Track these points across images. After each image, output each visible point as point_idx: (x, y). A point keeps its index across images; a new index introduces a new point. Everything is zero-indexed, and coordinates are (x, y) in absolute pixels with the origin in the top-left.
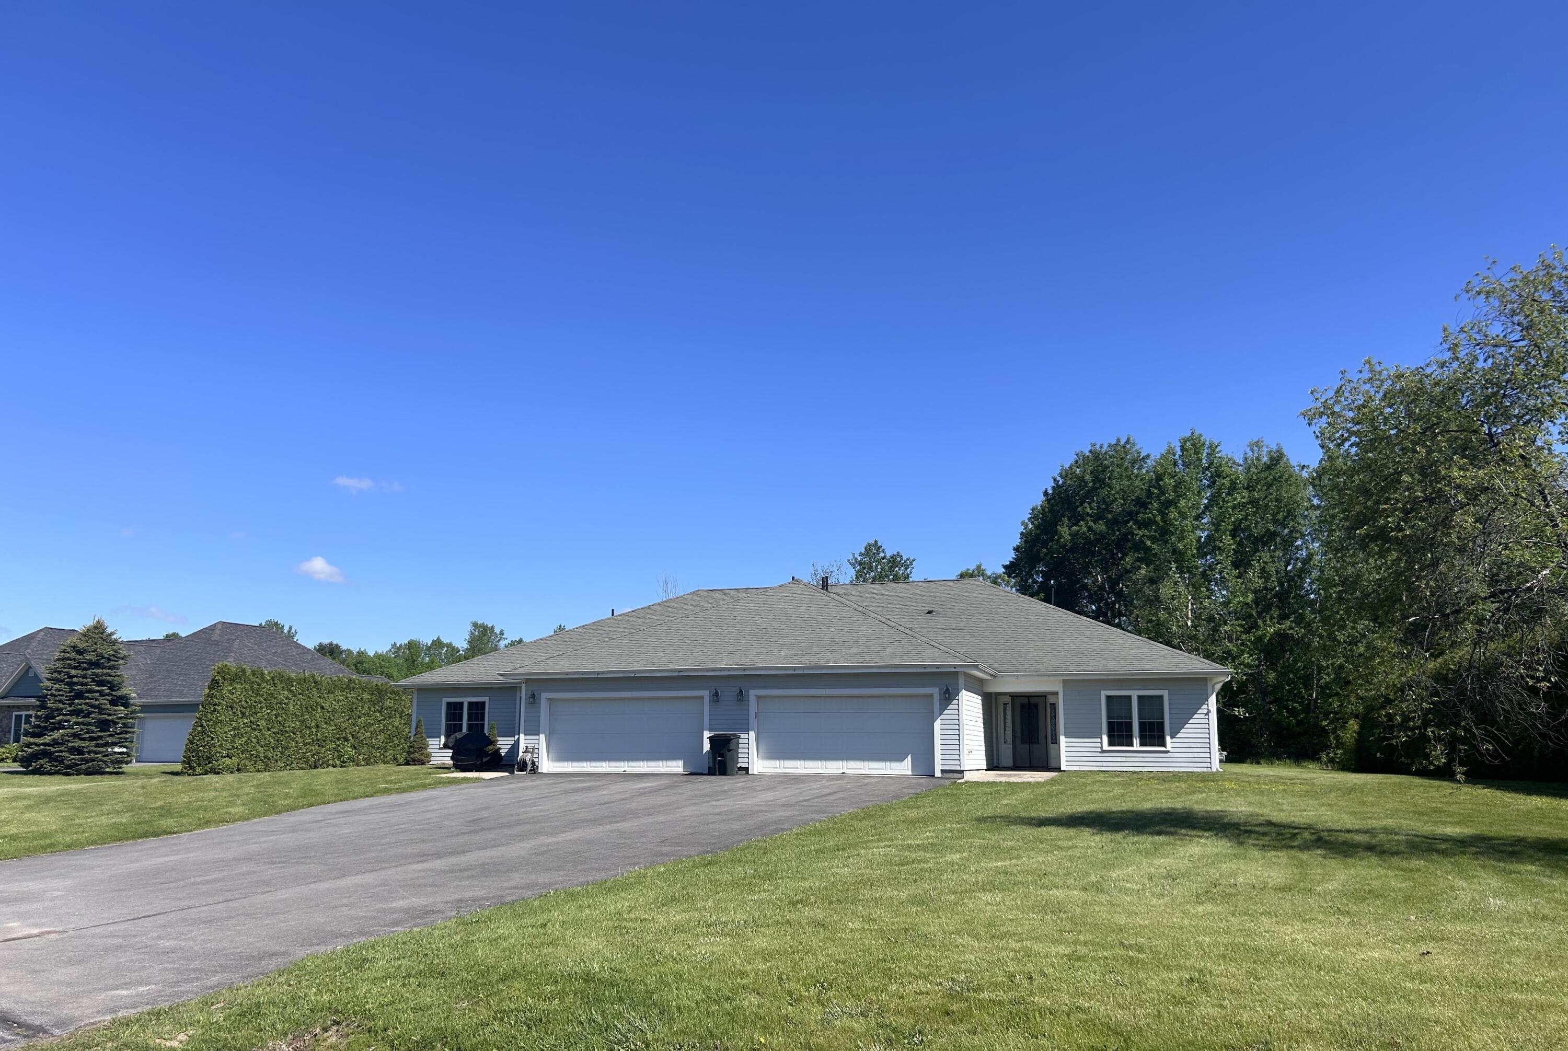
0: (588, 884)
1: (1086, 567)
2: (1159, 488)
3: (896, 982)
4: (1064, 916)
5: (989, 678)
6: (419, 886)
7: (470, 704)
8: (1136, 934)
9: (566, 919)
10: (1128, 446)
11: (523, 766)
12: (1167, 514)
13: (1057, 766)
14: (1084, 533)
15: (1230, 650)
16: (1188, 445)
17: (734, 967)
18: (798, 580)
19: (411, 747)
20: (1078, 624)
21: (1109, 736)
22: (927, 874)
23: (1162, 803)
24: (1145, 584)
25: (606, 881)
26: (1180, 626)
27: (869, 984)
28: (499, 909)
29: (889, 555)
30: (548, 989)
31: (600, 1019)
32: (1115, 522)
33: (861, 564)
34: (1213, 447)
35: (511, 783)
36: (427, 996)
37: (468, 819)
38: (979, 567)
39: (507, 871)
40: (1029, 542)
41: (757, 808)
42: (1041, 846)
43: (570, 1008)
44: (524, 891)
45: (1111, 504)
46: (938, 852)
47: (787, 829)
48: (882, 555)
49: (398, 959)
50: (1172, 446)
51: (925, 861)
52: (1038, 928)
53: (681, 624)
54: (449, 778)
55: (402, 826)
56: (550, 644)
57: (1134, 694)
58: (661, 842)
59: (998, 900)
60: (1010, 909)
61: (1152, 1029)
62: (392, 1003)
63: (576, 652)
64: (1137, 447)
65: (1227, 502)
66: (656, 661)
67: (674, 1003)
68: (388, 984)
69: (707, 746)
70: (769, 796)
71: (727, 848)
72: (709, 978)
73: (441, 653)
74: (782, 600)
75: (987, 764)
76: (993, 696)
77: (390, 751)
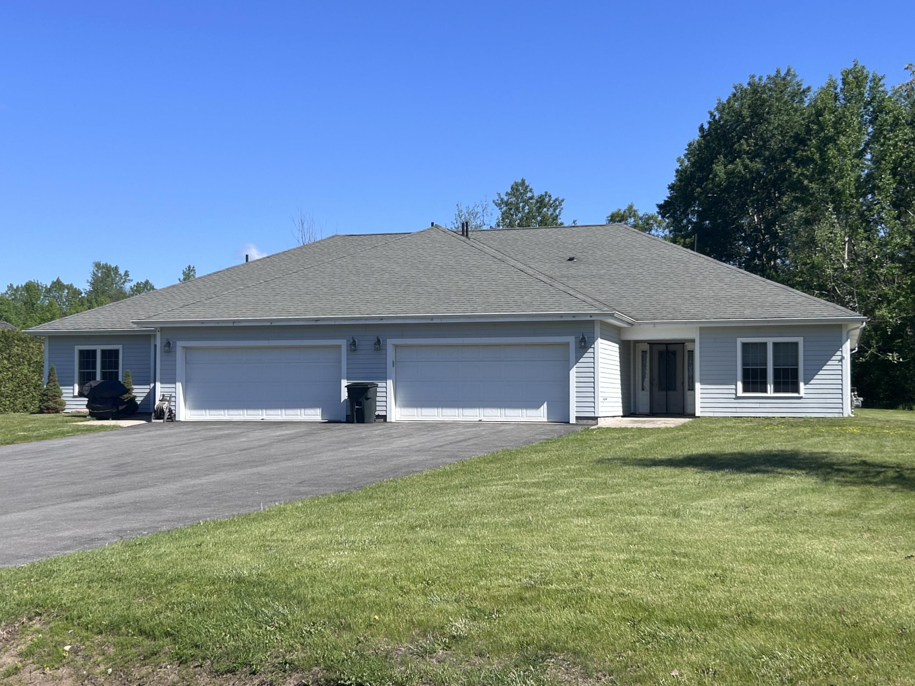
0: (234, 516)
1: (742, 207)
2: (819, 123)
3: (485, 579)
5: (626, 326)
6: (79, 520)
7: (104, 352)
10: (789, 78)
11: (160, 414)
12: (826, 151)
13: (691, 412)
14: (740, 172)
15: (886, 294)
16: (850, 77)
17: (358, 571)
18: (437, 226)
19: (43, 395)
20: (719, 271)
21: (745, 383)
24: (801, 226)
25: (250, 514)
26: (835, 269)
27: (464, 581)
29: (537, 194)
30: (208, 588)
32: (772, 160)
33: (507, 204)
34: (876, 81)
35: (150, 431)
36: (109, 595)
37: (113, 464)
38: (631, 207)
39: (158, 508)
40: (683, 181)
41: (391, 454)
42: (643, 483)
43: (226, 601)
44: (176, 523)
45: (768, 141)
46: (549, 488)
47: (418, 472)
48: (529, 195)
49: (80, 570)
50: (834, 79)
51: (535, 495)
53: (317, 272)
54: (86, 426)
55: (51, 471)
57: (770, 341)
58: (300, 483)
59: (586, 524)
60: (593, 529)
62: (83, 599)
63: (212, 300)
64: (798, 79)
65: (889, 139)
66: (292, 309)
68: (76, 586)
69: (344, 395)
70: (405, 442)
71: (360, 488)
72: (338, 579)
73: (61, 296)
74: (420, 247)
75: (623, 411)
76: (632, 344)
77: (20, 400)
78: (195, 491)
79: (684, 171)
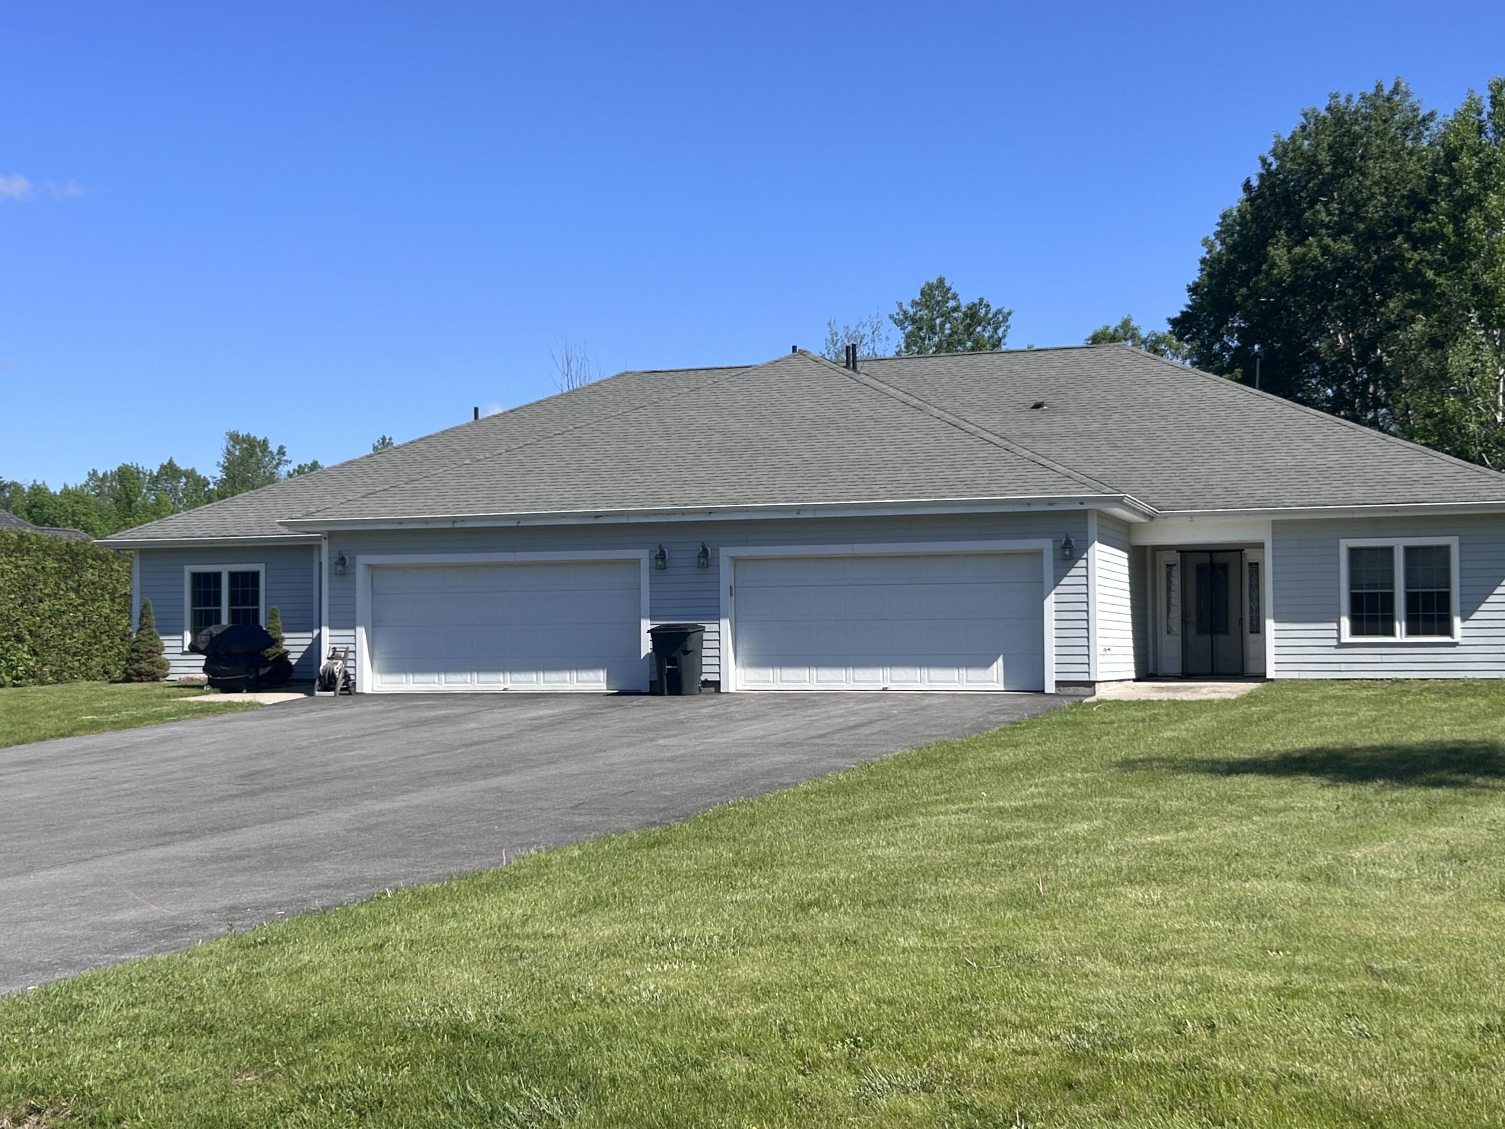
0: (452, 879)
1: (1317, 320)
2: (1452, 173)
3: (981, 1035)
4: (1270, 925)
5: (1142, 520)
6: (161, 885)
7: (233, 576)
8: (1395, 953)
9: (415, 935)
10: (1397, 98)
11: (329, 682)
12: (1465, 221)
13: (1261, 671)
14: (1315, 259)
17: (705, 1011)
18: (803, 353)
19: (133, 650)
20: (1302, 422)
21: (1354, 620)
22: (1032, 857)
23: (1443, 732)
24: (1423, 348)
25: (481, 874)
26: (1482, 423)
27: (935, 1039)
28: (299, 921)
29: (965, 301)
31: (479, 1099)
32: (1371, 236)
33: (914, 321)
35: (309, 712)
36: (185, 1066)
37: (238, 773)
38: (1126, 324)
39: (311, 859)
40: (1216, 277)
41: (734, 750)
42: (1230, 808)
43: (429, 1082)
44: (342, 891)
45: (1364, 205)
46: (1052, 820)
47: (788, 785)
48: (951, 304)
49: (134, 1005)
50: (1477, 97)
51: (1030, 835)
52: (1225, 945)
53: (597, 433)
54: (201, 703)
55: (126, 786)
56: (367, 468)
57: (1399, 544)
58: (572, 808)
59: (1155, 898)
60: (1176, 913)
61: (1419, 1109)
62: (129, 1077)
63: (416, 484)
64: (1412, 99)
66: (554, 498)
67: (605, 1072)
68: (119, 1045)
69: (646, 646)
70: (756, 729)
71: (686, 817)
72: (664, 1031)
73: (176, 488)
74: (775, 387)
75: (1137, 671)
76: (1149, 552)
77: (97, 659)
78: (383, 823)
79: (1218, 259)
